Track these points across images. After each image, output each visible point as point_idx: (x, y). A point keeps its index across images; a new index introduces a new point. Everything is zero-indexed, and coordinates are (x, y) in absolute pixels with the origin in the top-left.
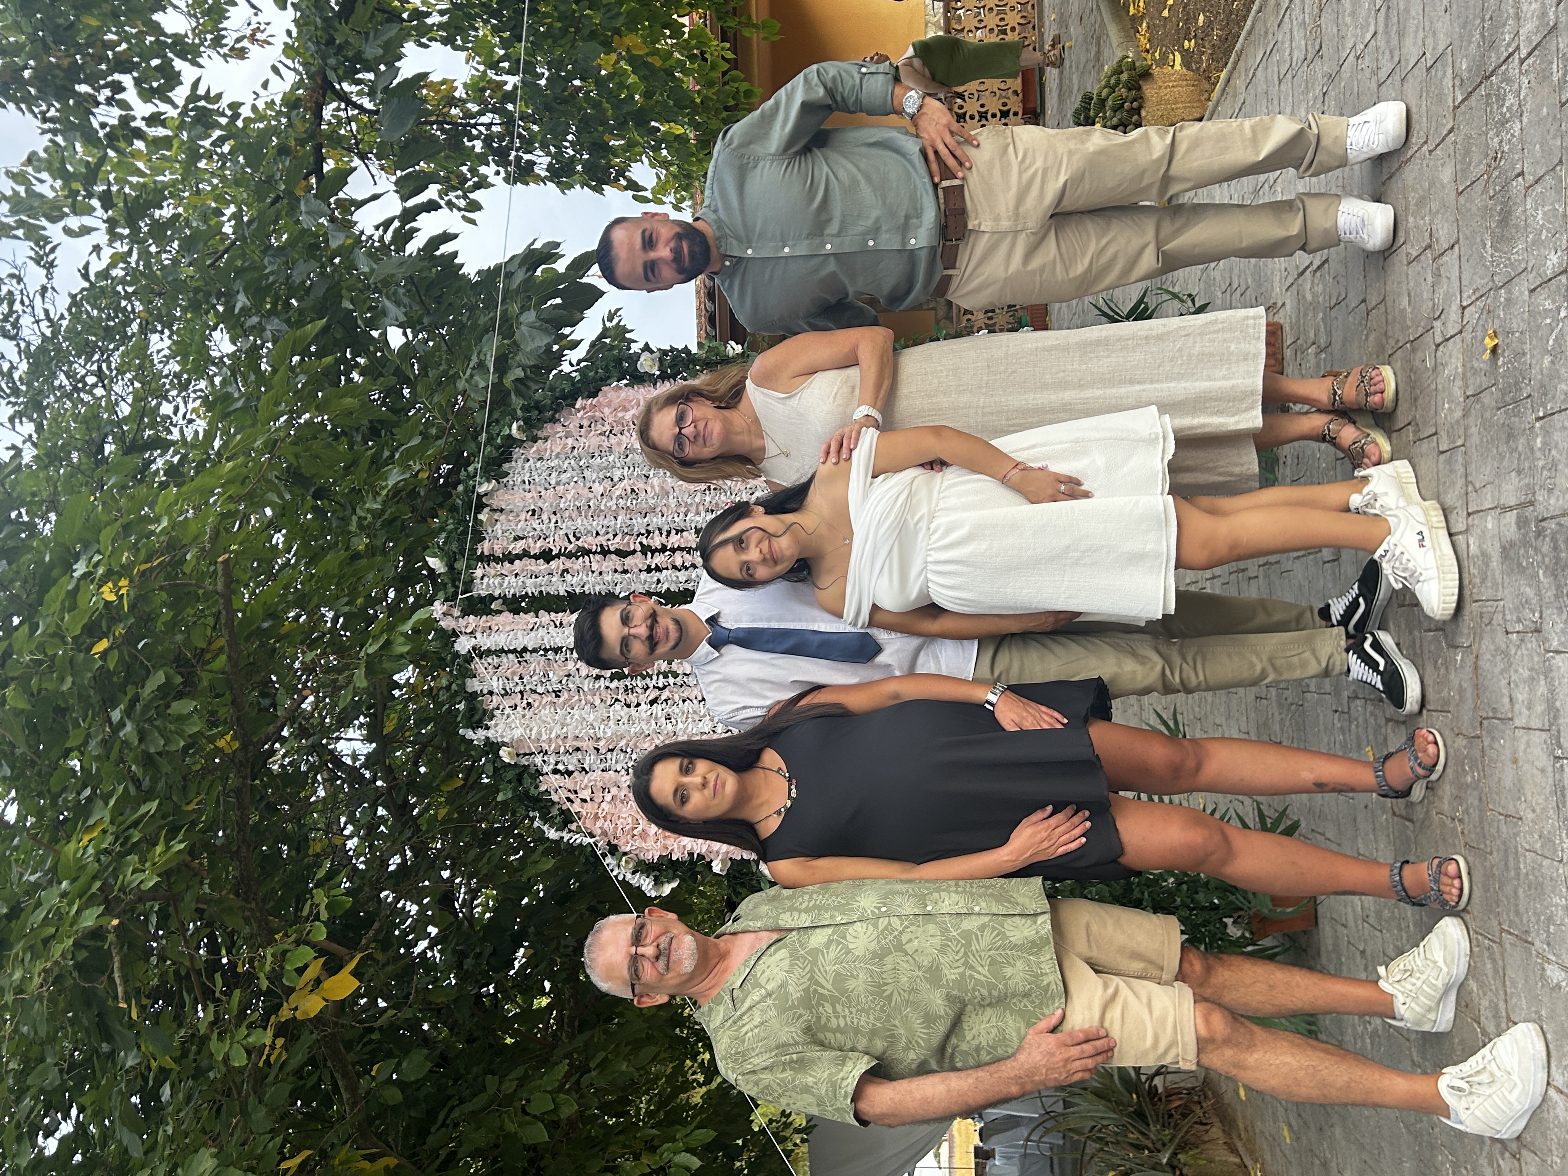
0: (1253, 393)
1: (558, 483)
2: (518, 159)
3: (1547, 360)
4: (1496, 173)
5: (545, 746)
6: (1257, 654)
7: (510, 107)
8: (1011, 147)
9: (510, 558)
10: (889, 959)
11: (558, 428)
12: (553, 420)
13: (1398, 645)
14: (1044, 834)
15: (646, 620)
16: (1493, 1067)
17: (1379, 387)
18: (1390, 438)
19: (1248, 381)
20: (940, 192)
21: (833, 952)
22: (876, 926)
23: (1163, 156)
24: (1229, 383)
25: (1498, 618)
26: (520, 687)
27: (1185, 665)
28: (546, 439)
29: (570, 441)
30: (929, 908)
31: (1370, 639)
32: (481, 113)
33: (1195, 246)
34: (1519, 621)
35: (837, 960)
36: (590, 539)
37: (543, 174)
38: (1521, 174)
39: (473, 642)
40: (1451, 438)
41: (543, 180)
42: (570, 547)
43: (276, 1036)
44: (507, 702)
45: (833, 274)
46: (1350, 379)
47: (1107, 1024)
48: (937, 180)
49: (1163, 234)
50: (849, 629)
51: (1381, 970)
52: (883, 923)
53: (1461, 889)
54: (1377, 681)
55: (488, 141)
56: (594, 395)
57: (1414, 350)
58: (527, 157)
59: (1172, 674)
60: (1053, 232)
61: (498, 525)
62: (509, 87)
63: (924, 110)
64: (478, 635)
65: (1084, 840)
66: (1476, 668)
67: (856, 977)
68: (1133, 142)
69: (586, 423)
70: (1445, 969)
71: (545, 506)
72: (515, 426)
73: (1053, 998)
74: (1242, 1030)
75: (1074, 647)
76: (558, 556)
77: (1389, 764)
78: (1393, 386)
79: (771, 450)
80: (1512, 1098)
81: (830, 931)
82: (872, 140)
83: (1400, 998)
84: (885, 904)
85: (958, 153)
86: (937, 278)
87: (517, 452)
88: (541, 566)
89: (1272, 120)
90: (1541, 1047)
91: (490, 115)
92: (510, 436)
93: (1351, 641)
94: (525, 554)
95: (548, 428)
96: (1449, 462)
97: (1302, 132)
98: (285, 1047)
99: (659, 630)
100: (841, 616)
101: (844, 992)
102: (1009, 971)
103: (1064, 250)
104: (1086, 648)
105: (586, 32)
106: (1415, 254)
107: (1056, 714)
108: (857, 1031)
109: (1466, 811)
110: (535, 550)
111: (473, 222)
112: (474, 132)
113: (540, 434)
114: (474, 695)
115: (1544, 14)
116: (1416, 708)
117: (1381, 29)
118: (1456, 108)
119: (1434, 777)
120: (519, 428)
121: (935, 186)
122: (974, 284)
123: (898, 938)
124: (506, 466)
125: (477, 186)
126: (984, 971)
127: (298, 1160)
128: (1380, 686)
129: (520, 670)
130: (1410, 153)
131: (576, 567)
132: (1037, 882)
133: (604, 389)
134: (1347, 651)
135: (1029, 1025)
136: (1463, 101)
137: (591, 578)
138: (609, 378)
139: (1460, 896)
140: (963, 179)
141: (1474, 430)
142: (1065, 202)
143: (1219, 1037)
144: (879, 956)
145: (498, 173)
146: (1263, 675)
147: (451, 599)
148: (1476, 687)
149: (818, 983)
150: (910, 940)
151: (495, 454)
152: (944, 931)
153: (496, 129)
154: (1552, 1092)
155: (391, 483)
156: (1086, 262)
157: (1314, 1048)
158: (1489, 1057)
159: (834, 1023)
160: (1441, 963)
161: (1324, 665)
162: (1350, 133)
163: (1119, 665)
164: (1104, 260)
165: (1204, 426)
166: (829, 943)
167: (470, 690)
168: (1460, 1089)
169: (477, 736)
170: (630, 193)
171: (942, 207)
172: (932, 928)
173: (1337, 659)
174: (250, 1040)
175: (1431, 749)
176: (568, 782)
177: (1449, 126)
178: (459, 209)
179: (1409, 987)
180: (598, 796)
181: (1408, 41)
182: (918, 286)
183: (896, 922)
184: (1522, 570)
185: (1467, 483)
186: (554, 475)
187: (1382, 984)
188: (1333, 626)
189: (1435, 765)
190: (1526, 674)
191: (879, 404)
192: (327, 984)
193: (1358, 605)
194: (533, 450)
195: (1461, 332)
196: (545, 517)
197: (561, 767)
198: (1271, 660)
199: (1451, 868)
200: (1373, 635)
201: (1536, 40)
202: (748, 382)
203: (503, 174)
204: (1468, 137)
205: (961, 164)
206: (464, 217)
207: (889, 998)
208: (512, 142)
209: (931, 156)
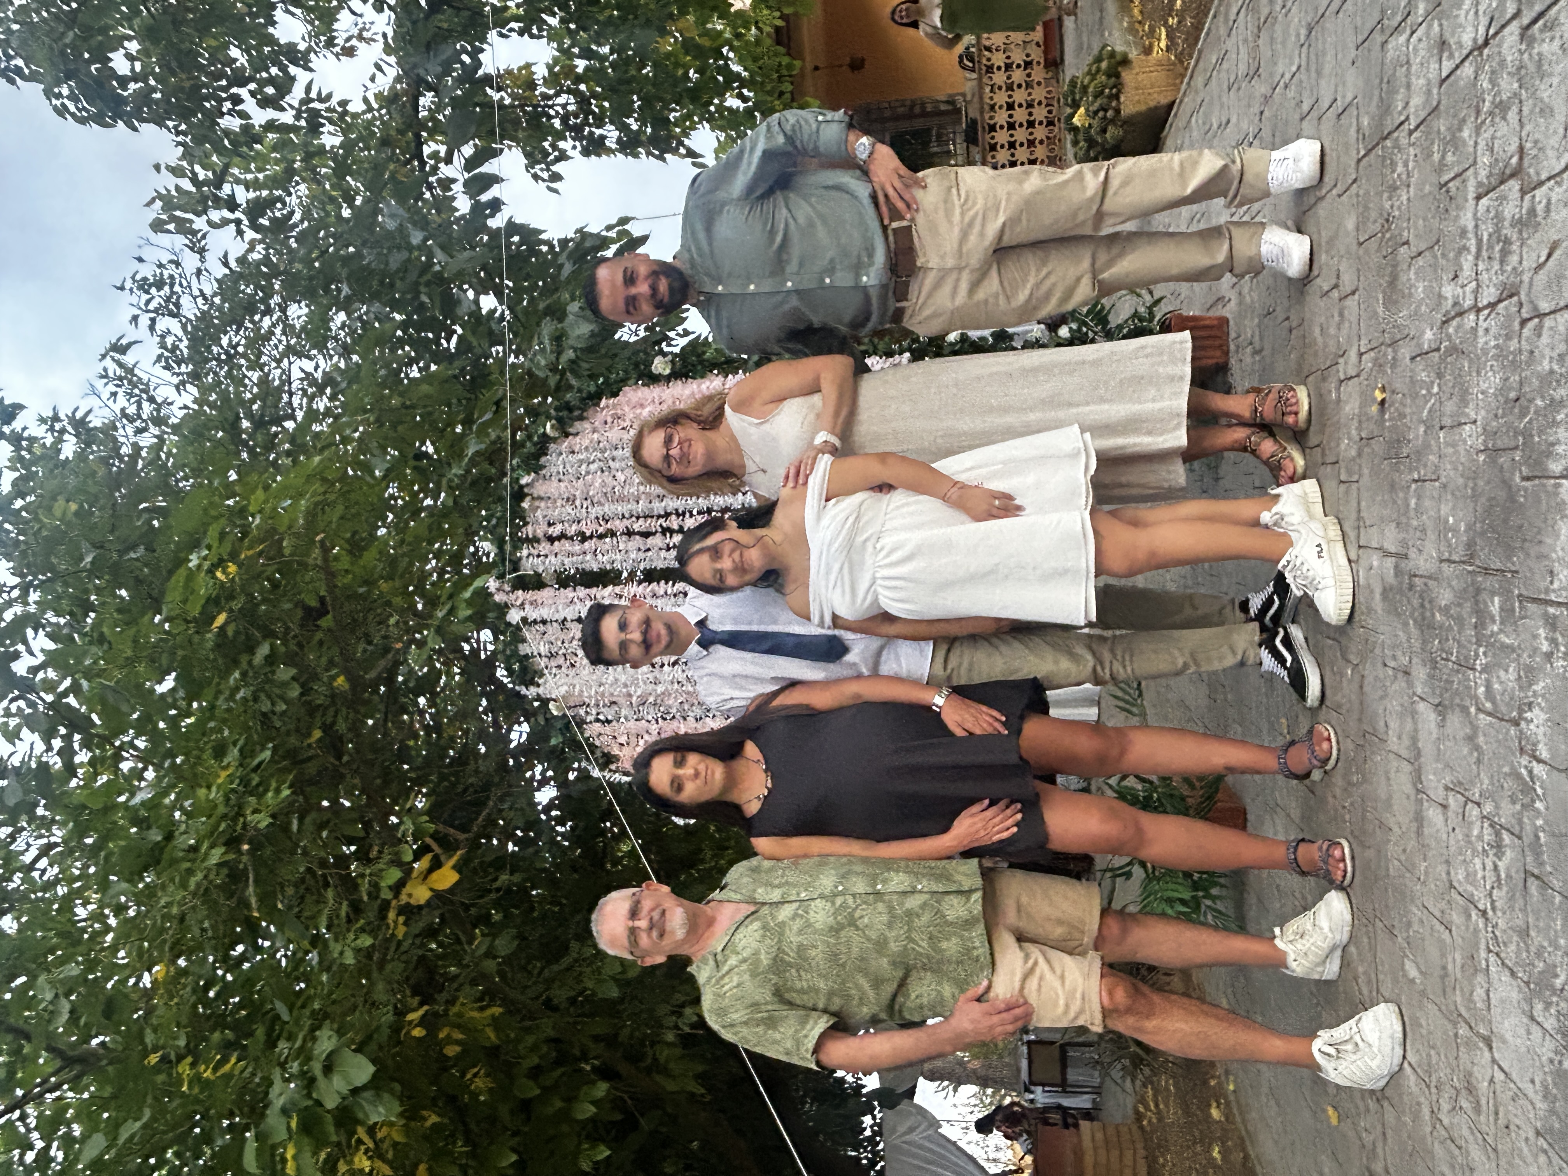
0: (1178, 415)
1: (588, 473)
2: (591, 133)
3: (1422, 429)
4: (1388, 235)
5: (587, 700)
6: (1180, 649)
7: (583, 87)
8: (954, 190)
9: (551, 539)
10: (843, 933)
11: (586, 425)
12: (581, 418)
13: (1306, 639)
14: (980, 825)
15: (640, 626)
16: (1357, 1038)
17: (1294, 408)
18: (1304, 452)
19: (1175, 403)
20: (890, 232)
21: (798, 924)
22: (833, 903)
23: (1096, 194)
24: (1158, 405)
25: (1378, 651)
26: (563, 651)
27: (1115, 662)
28: (577, 434)
29: (596, 436)
30: (879, 887)
31: (1282, 633)
32: (557, 94)
33: (1127, 275)
34: (1394, 657)
35: (800, 932)
36: (618, 522)
37: (614, 146)
38: (1407, 243)
39: (523, 614)
40: (1350, 472)
41: (613, 151)
42: (601, 530)
43: (398, 915)
44: (553, 663)
45: (796, 309)
46: (1271, 396)
47: (1026, 991)
48: (886, 222)
49: (1098, 265)
50: (819, 631)
51: (1277, 930)
52: (839, 901)
53: (1345, 871)
54: (1284, 673)
55: (565, 119)
56: (615, 394)
57: (1324, 379)
58: (598, 132)
59: (1103, 669)
60: (995, 267)
61: (539, 513)
62: (580, 70)
63: (875, 156)
64: (527, 606)
65: (1015, 829)
66: (1361, 687)
67: (816, 947)
68: (1066, 182)
69: (609, 420)
70: (1330, 935)
71: (578, 493)
72: (548, 425)
73: (982, 970)
74: (1143, 1001)
75: (1016, 644)
76: (591, 537)
77: (1292, 751)
78: (1306, 407)
79: (750, 467)
80: (1374, 1064)
81: (795, 905)
82: (830, 183)
83: (1291, 957)
84: (841, 883)
85: (907, 197)
86: (890, 312)
87: (552, 446)
88: (577, 548)
89: (1200, 154)
90: (1398, 1028)
91: (565, 96)
92: (544, 434)
93: (1265, 636)
94: (563, 536)
95: (578, 426)
96: (1347, 492)
97: (1226, 166)
98: (405, 924)
99: (653, 634)
100: (809, 619)
101: (806, 959)
102: (944, 945)
103: (1006, 284)
104: (1027, 647)
105: (642, 20)
106: (1326, 288)
107: (995, 713)
108: (817, 991)
109: (1352, 804)
110: (572, 530)
111: (556, 191)
112: (552, 112)
113: (571, 430)
114: (526, 657)
115: (1429, 92)
116: (1316, 704)
117: (1303, 63)
118: (1359, 161)
119: (1328, 767)
120: (552, 426)
121: (885, 228)
122: (927, 312)
123: (851, 915)
124: (543, 460)
125: (558, 160)
126: (924, 944)
127: (421, 1012)
128: (1286, 679)
129: (562, 637)
130: (1324, 191)
131: (607, 547)
132: (975, 861)
133: (626, 389)
134: (1260, 646)
135: (963, 991)
136: (1364, 156)
137: (619, 557)
138: (629, 379)
139: (1344, 877)
140: (913, 220)
141: (1366, 471)
142: (1006, 238)
143: (1121, 1007)
144: (835, 930)
145: (574, 147)
146: (1186, 666)
147: (501, 577)
148: (1361, 703)
149: (784, 952)
150: (862, 917)
151: (533, 450)
152: (891, 909)
153: (572, 108)
154: (1406, 1065)
155: (470, 452)
156: (1027, 292)
157: (1206, 1014)
158: (1355, 1029)
159: (798, 985)
160: (1326, 930)
161: (1239, 657)
162: (1271, 169)
163: (1056, 662)
164: (1044, 288)
165: (1135, 445)
166: (795, 916)
167: (522, 653)
168: (1329, 1055)
169: (531, 692)
170: (689, 160)
171: (892, 246)
172: (881, 907)
173: (1251, 654)
174: (359, 942)
175: (1325, 745)
176: (608, 729)
177: (1354, 176)
178: (544, 180)
179: (1299, 946)
180: (633, 740)
181: (1323, 83)
182: (874, 318)
183: (850, 900)
184: (1399, 615)
185: (1359, 518)
186: (584, 467)
187: (1277, 942)
188: (1252, 620)
189: (1329, 759)
190: (1398, 708)
191: (838, 429)
192: (435, 876)
193: (1273, 602)
194: (565, 445)
195: (1358, 376)
196: (578, 503)
197: (601, 717)
198: (1192, 655)
199: (1337, 853)
200: (1285, 629)
201: (1423, 114)
202: (726, 407)
203: (579, 148)
204: (1367, 193)
205: (909, 206)
206: (549, 188)
207: (843, 965)
208: (586, 118)
209: (881, 199)
